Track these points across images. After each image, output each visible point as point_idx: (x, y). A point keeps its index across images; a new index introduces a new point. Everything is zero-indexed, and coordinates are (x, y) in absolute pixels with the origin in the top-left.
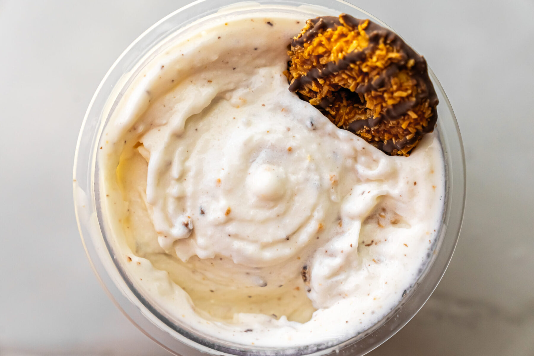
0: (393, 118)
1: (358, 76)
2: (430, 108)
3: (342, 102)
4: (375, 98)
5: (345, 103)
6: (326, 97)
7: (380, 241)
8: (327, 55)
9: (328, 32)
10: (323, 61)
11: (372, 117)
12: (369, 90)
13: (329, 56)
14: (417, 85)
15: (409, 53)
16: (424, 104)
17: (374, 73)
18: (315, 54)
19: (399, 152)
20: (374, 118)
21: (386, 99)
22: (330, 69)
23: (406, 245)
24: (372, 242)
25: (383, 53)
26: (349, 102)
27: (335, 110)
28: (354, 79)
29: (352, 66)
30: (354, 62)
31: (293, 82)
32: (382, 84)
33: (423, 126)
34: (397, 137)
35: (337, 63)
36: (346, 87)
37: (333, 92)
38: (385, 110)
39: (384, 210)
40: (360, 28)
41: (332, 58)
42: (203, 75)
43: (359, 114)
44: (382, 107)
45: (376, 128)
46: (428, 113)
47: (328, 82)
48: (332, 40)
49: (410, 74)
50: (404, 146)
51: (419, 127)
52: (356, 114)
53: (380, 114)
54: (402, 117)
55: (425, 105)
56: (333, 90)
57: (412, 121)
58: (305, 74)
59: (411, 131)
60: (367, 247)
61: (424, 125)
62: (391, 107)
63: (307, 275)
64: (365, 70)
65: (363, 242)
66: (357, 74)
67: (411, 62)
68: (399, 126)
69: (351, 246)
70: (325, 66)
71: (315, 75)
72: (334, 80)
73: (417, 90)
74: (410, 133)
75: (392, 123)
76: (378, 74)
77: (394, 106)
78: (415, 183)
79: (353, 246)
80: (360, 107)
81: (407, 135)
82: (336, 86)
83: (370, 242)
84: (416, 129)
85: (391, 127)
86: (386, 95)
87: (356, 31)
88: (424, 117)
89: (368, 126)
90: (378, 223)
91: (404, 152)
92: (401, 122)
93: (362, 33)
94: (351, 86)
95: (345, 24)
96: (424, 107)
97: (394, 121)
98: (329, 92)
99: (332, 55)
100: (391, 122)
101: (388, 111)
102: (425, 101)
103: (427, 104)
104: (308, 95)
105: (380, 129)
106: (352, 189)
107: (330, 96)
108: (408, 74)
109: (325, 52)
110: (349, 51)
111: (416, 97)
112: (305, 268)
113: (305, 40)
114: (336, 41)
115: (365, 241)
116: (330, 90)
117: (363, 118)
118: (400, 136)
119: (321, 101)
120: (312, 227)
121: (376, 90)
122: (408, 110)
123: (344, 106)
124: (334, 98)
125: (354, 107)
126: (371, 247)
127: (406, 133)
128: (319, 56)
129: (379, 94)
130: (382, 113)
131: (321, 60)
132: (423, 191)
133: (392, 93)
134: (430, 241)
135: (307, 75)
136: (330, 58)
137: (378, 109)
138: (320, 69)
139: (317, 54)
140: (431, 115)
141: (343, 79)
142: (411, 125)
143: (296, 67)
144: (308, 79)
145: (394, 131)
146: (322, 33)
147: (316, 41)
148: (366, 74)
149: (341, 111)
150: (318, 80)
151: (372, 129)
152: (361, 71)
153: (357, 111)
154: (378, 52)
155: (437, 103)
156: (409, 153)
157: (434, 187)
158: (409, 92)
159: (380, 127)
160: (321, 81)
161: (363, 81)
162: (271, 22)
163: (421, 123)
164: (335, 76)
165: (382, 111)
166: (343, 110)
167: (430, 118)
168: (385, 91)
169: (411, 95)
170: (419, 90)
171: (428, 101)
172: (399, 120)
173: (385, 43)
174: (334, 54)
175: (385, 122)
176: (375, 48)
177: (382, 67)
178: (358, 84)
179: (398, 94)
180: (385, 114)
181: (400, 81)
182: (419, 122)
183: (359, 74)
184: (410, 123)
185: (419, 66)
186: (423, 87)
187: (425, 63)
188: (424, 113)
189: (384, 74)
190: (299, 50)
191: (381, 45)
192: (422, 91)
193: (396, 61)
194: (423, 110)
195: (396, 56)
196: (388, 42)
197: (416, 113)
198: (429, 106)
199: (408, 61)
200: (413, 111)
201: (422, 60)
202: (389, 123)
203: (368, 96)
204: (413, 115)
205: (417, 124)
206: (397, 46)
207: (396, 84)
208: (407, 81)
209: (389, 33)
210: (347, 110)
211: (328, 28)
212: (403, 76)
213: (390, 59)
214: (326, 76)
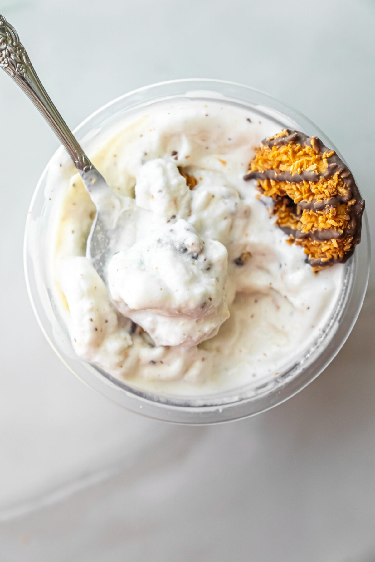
0: (318, 239)
1: (305, 193)
2: (351, 245)
3: (281, 206)
4: (311, 216)
5: (284, 208)
8: (288, 164)
9: (297, 146)
10: (282, 167)
11: (301, 230)
12: (309, 208)
13: (290, 165)
14: (349, 222)
15: (354, 193)
17: (321, 196)
18: (279, 159)
20: (302, 232)
21: (319, 222)
22: (285, 177)
25: (335, 184)
26: (288, 209)
28: (301, 193)
29: (304, 182)
30: (307, 181)
31: (249, 172)
32: (321, 208)
33: (338, 256)
34: (313, 255)
35: (293, 175)
36: (291, 196)
37: (278, 196)
38: (314, 229)
40: (325, 155)
41: (291, 169)
43: (291, 223)
44: (313, 226)
45: (300, 240)
46: (347, 248)
47: (278, 187)
48: (298, 154)
49: (348, 210)
50: (315, 265)
51: (335, 256)
52: (288, 221)
53: (309, 231)
54: (325, 242)
55: (348, 240)
56: (279, 194)
57: (332, 248)
58: (263, 172)
59: (327, 256)
61: (340, 256)
62: (320, 230)
64: (313, 191)
66: (305, 191)
67: (353, 202)
68: (320, 247)
70: (281, 172)
71: (270, 175)
72: (284, 187)
73: (347, 226)
74: (326, 257)
75: (315, 242)
76: (322, 199)
77: (323, 229)
80: (294, 217)
81: (323, 257)
82: (282, 192)
84: (333, 256)
85: (312, 245)
86: (320, 218)
87: (319, 156)
88: (343, 249)
89: (294, 235)
92: (323, 245)
93: (325, 160)
94: (296, 197)
95: (313, 147)
96: (347, 241)
97: (317, 241)
98: (275, 194)
99: (292, 166)
101: (316, 232)
102: (350, 237)
103: (350, 240)
105: (303, 243)
108: (346, 209)
109: (288, 162)
110: (308, 170)
111: (344, 231)
113: (275, 144)
114: (299, 157)
116: (277, 193)
117: (293, 227)
118: (316, 256)
121: (314, 211)
122: (333, 238)
123: (282, 211)
125: (289, 216)
127: (322, 255)
128: (280, 162)
129: (315, 214)
130: (311, 230)
131: (281, 166)
133: (327, 219)
135: (265, 172)
136: (289, 168)
137: (309, 226)
138: (277, 173)
139: (280, 160)
140: (349, 250)
141: (292, 189)
142: (329, 251)
143: (258, 162)
144: (262, 176)
145: (313, 249)
146: (291, 145)
147: (283, 149)
148: (313, 194)
150: (271, 181)
151: (297, 240)
152: (309, 190)
153: (290, 220)
154: (330, 182)
155: (358, 242)
156: (317, 272)
158: (341, 224)
159: (303, 241)
160: (273, 183)
161: (308, 198)
163: (338, 253)
164: (286, 183)
165: (311, 229)
167: (347, 252)
168: (321, 215)
169: (341, 227)
170: (349, 226)
171: (352, 238)
172: (322, 243)
173: (339, 176)
174: (294, 166)
175: (310, 239)
176: (329, 177)
177: (328, 195)
178: (302, 199)
179: (331, 222)
180: (313, 232)
181: (337, 212)
182: (337, 251)
183: (306, 192)
184: (330, 249)
185: (357, 207)
186: (353, 225)
187: (364, 206)
188: (344, 246)
189: (327, 201)
190: (267, 149)
191: (335, 177)
192: (351, 227)
193: (341, 195)
194: (345, 243)
195: (343, 191)
196: (342, 177)
197: (338, 243)
198: (351, 243)
199: (350, 199)
200: (337, 241)
201: (362, 203)
202: (312, 241)
203: (306, 211)
204: (335, 243)
205: (335, 252)
206: (348, 183)
207: (333, 213)
208: (343, 215)
209: (346, 170)
210: (283, 215)
211: (298, 143)
212: (342, 209)
213: (337, 191)
214: (279, 181)
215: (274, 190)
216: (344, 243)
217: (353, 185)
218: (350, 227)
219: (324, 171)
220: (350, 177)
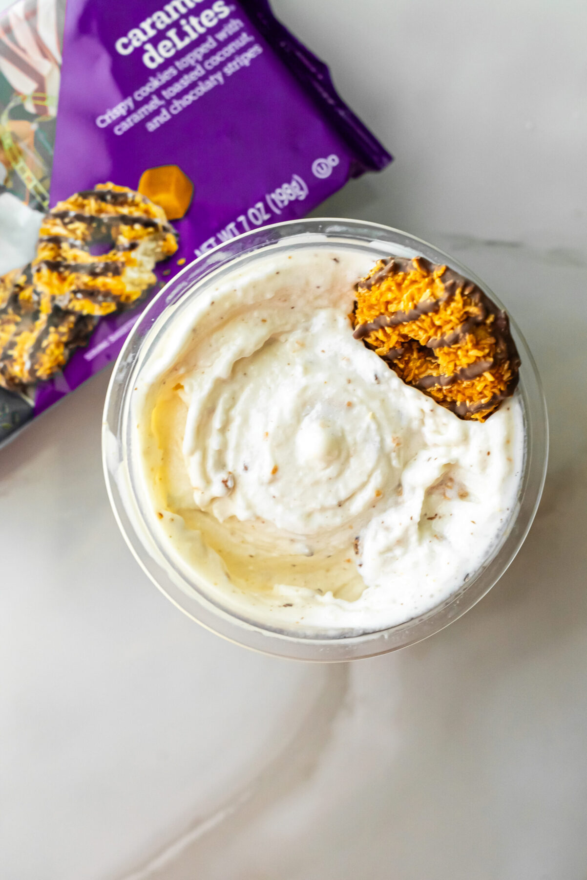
0: (468, 378)
1: (431, 329)
2: (510, 371)
3: (412, 354)
4: (448, 354)
5: (415, 355)
6: (394, 347)
7: (444, 515)
8: (396, 302)
9: (399, 276)
10: (392, 308)
11: (445, 375)
12: (441, 345)
13: (399, 302)
14: (496, 344)
15: (489, 307)
16: (502, 365)
17: (449, 326)
18: (383, 300)
19: (473, 417)
20: (446, 376)
21: (460, 358)
22: (399, 318)
23: (473, 522)
24: (436, 515)
25: (460, 305)
26: (421, 354)
27: (404, 362)
28: (426, 331)
29: (423, 317)
30: (426, 313)
31: (357, 328)
32: (456, 340)
33: (500, 390)
34: (471, 400)
35: (407, 313)
36: (416, 338)
37: (402, 343)
38: (459, 368)
39: (451, 480)
40: (437, 273)
41: (402, 306)
42: (256, 314)
43: (431, 369)
44: (456, 365)
45: (448, 387)
46: (507, 376)
47: (397, 332)
48: (403, 286)
49: (489, 330)
50: (479, 409)
51: (496, 391)
52: (427, 368)
53: (453, 372)
54: (478, 378)
55: (504, 366)
56: (403, 340)
57: (488, 383)
58: (372, 321)
59: (487, 395)
60: (430, 521)
61: (502, 389)
62: (465, 367)
63: (359, 547)
64: (438, 323)
65: (426, 515)
66: (429, 327)
67: (491, 319)
68: (474, 387)
69: (411, 518)
70: (393, 313)
71: (382, 323)
72: (403, 330)
73: (496, 350)
74: (485, 396)
75: (466, 383)
76: (452, 329)
77: (469, 365)
78: (489, 453)
79: (413, 518)
80: (433, 361)
81: (482, 398)
82: (405, 336)
83: (433, 515)
84: (494, 394)
85: (465, 388)
86: (459, 353)
87: (430, 278)
88: (502, 380)
89: (440, 384)
90: (444, 494)
91: (477, 416)
92: (476, 383)
93: (438, 281)
94: (422, 338)
95: (419, 269)
96: (503, 369)
97: (468, 382)
98: (397, 342)
99: (402, 303)
101: (462, 370)
102: (505, 363)
103: (506, 366)
104: (375, 344)
105: (453, 389)
106: (417, 454)
107: (398, 348)
108: (486, 330)
109: (395, 299)
110: (421, 300)
111: (494, 357)
112: (357, 539)
113: (373, 282)
114: (408, 287)
115: (428, 513)
116: (400, 340)
117: (435, 374)
118: (474, 399)
119: (388, 352)
120: (368, 493)
121: (449, 346)
122: (484, 371)
123: (415, 359)
124: (403, 349)
125: (426, 361)
126: (434, 521)
127: (481, 396)
128: (388, 303)
129: (451, 350)
130: (455, 371)
131: (390, 306)
132: (497, 463)
133: (467, 351)
134: (501, 520)
135: (374, 322)
136: (399, 306)
137: (451, 366)
138: (389, 317)
139: (385, 300)
140: (511, 378)
141: (413, 330)
142: (487, 388)
143: (362, 311)
144: (374, 327)
145: (468, 392)
146: (393, 276)
147: (384, 285)
148: (440, 327)
149: (411, 364)
150: (386, 328)
151: (444, 388)
152: (433, 324)
153: (429, 365)
154: (453, 305)
155: (519, 364)
156: (486, 417)
157: (510, 460)
158: (487, 351)
159: (453, 387)
160: (389, 330)
161: (435, 333)
162: (337, 259)
163: (499, 387)
164: (405, 326)
165: (455, 369)
166: (413, 363)
167: (509, 381)
168: (459, 348)
169: (488, 355)
171: (508, 362)
172: (474, 381)
173: (462, 294)
174: (404, 302)
175: (459, 381)
176: (450, 299)
177: (457, 322)
178: (429, 338)
179: (474, 353)
180: (458, 372)
181: (476, 338)
182: (496, 385)
183: (431, 327)
184: (486, 386)
185: (499, 322)
186: (502, 346)
187: (507, 319)
188: (503, 376)
189: (459, 329)
190: (366, 292)
191: (458, 296)
192: (502, 351)
193: (473, 316)
194: (502, 372)
195: (474, 310)
196: (466, 293)
197: (493, 375)
198: (509, 368)
199: (486, 317)
200: (491, 373)
201: (503, 316)
202: (463, 383)
203: (440, 350)
204: (489, 377)
205: (494, 387)
206: (476, 298)
207: (471, 341)
208: (485, 338)
209: (466, 284)
210: (418, 364)
211: (400, 272)
212: (481, 333)
213: (466, 313)
214: (395, 325)
215: (395, 338)
216: (500, 371)
217: (483, 298)
218: (499, 350)
219: (442, 295)
220: (476, 290)
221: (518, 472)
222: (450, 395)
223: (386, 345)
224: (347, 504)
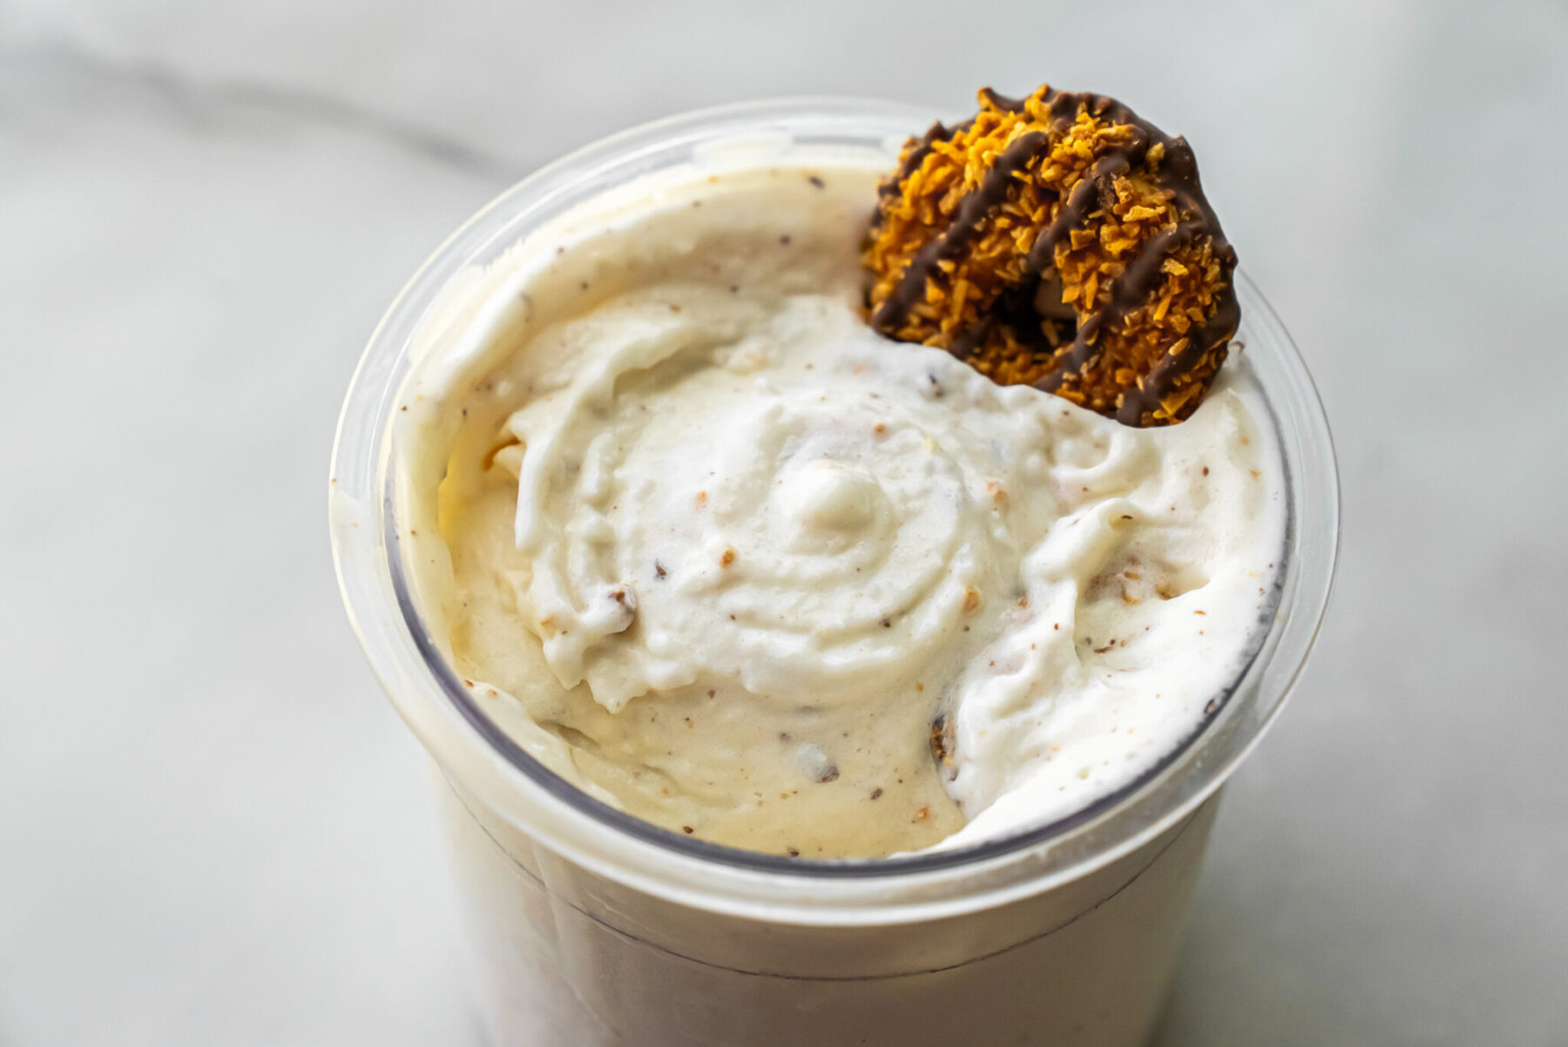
0: (1130, 302)
1: (1035, 210)
2: (1217, 261)
4: (1082, 255)
6: (963, 323)
7: (1132, 636)
8: (955, 181)
10: (947, 205)
12: (1062, 234)
13: (961, 179)
14: (1177, 201)
15: (1147, 134)
16: (1199, 247)
18: (930, 188)
19: (1157, 415)
21: (1107, 245)
22: (965, 219)
23: (1201, 613)
24: (1113, 642)
25: (1089, 128)
28: (1026, 221)
29: (1016, 174)
30: (1021, 164)
31: (878, 308)
34: (1145, 367)
35: (980, 185)
37: (977, 305)
38: (1107, 286)
39: (1133, 561)
42: (660, 292)
44: (1102, 277)
46: (1214, 274)
47: (964, 268)
49: (1159, 181)
50: (1166, 388)
51: (1197, 313)
53: (1097, 303)
54: (1153, 293)
55: (1203, 248)
56: (977, 294)
57: (1177, 290)
59: (1179, 329)
60: (1102, 655)
62: (1121, 271)
63: (945, 742)
65: (1089, 641)
66: (1031, 203)
67: (1157, 150)
68: (1147, 322)
69: (1056, 627)
70: (954, 214)
71: (932, 256)
72: (979, 254)
73: (1180, 215)
74: (1177, 336)
75: (1129, 322)
76: (1081, 175)
77: (1127, 257)
78: (1206, 471)
79: (1059, 626)
81: (1170, 344)
82: (982, 271)
83: (1106, 644)
84: (1190, 319)
85: (1129, 339)
86: (1105, 233)
88: (1205, 283)
89: (1072, 368)
90: (1124, 597)
91: (1169, 408)
92: (1150, 309)
95: (992, 107)
96: (1202, 253)
97: (1133, 312)
98: (968, 301)
99: (967, 174)
100: (1127, 320)
101: (1116, 288)
102: (1202, 241)
103: (1207, 247)
104: (919, 333)
105: (1103, 363)
106: (1046, 531)
107: (972, 319)
108: (1151, 182)
109: (952, 176)
111: (1178, 224)
112: (938, 724)
113: (901, 177)
114: (976, 141)
115: (1094, 637)
116: (971, 296)
118: (1152, 360)
121: (1080, 224)
122: (1163, 258)
123: (1010, 353)
124: (983, 324)
125: (1035, 362)
126: (1111, 656)
127: (1166, 339)
128: (939, 193)
129: (1086, 235)
130: (1101, 298)
131: (941, 202)
132: (1229, 484)
133: (1119, 217)
134: (1261, 590)
135: (913, 264)
136: (962, 186)
137: (1091, 289)
138: (944, 229)
139: (932, 190)
140: (1221, 286)
141: (1000, 234)
142: (1174, 309)
143: (885, 265)
145: (1137, 351)
147: (931, 159)
148: (1053, 189)
150: (940, 263)
151: (1083, 369)
152: (1039, 186)
154: (1074, 129)
155: (1233, 260)
157: (1255, 474)
158: (1161, 210)
159: (1102, 355)
160: (946, 266)
162: (818, 177)
163: (1200, 299)
164: (978, 237)
165: (1100, 290)
167: (1219, 291)
168: (1101, 221)
169: (1165, 218)
170: (1184, 213)
171: (1210, 239)
172: (1146, 307)
173: (1089, 114)
174: (972, 166)
176: (1067, 123)
177: (1088, 158)
178: (1035, 235)
180: (1108, 299)
181: (1134, 184)
182: (1193, 295)
183: (1035, 202)
184: (1172, 305)
185: (1176, 160)
186: (1192, 207)
188: (1204, 271)
189: (1094, 171)
191: (1082, 117)
192: (1192, 216)
193: (1120, 144)
194: (1199, 262)
195: (1119, 131)
196: (1097, 112)
197: (1184, 265)
198: (1214, 254)
199: (1148, 144)
201: (1179, 144)
202: (1122, 324)
203: (1062, 251)
204: (1175, 271)
205: (1190, 302)
206: (1118, 118)
207: (1125, 189)
208: (1152, 193)
212: (1142, 185)
213: (1102, 137)
214: (958, 249)
215: (961, 288)
216: (1197, 258)
217: (1132, 118)
218: (1186, 214)
220: (1114, 107)
221: (1277, 493)
222: (1098, 389)
223: (945, 325)
224: (905, 620)
